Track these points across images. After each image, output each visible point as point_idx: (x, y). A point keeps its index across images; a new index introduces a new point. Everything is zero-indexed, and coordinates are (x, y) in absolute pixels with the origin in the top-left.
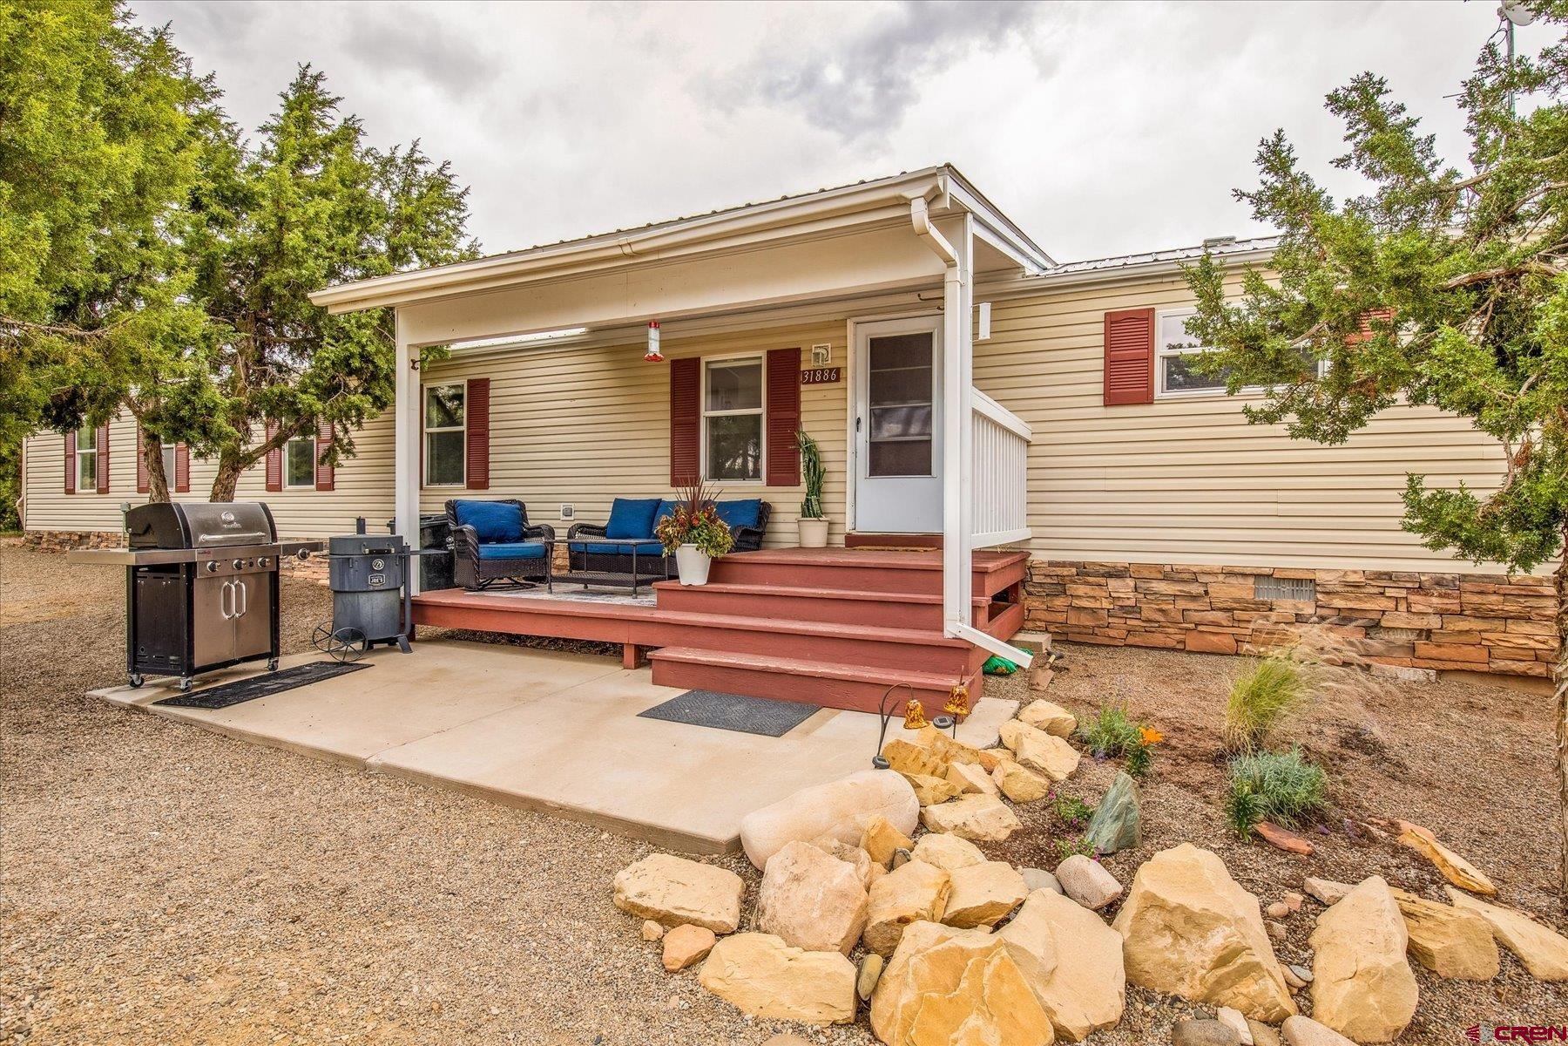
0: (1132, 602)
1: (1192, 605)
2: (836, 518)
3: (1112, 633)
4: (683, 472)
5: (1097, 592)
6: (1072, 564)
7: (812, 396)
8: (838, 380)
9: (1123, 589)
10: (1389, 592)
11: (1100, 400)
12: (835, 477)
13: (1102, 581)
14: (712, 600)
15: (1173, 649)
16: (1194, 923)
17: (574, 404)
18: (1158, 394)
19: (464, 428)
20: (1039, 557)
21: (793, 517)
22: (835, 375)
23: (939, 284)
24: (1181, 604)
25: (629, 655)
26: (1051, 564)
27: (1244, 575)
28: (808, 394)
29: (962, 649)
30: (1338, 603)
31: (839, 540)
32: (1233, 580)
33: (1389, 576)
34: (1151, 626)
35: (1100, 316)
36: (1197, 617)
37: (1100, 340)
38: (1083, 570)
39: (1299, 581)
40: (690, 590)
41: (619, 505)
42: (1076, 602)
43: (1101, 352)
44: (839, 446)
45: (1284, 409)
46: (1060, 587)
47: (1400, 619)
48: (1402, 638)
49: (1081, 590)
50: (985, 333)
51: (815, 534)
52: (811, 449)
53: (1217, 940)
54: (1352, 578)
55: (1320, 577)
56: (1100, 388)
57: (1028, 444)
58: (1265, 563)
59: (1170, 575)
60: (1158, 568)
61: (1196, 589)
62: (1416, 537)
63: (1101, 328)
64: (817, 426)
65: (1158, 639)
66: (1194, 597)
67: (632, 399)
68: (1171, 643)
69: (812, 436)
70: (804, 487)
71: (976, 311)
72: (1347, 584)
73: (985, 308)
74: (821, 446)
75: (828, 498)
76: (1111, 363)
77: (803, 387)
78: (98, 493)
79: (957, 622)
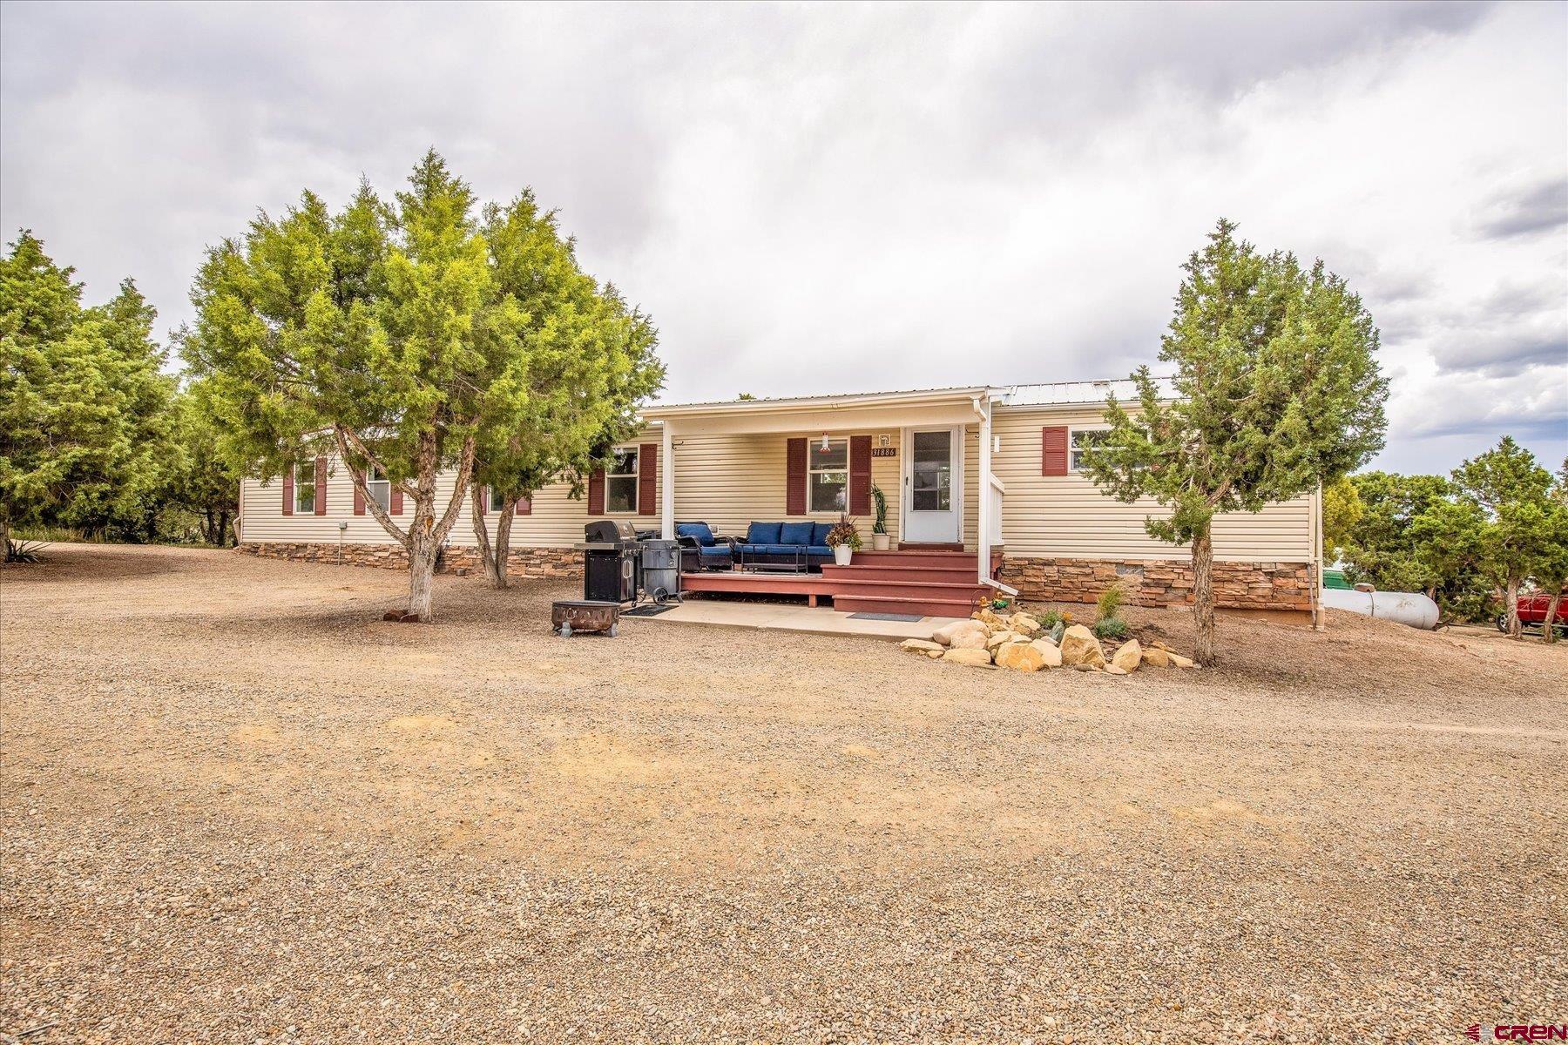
0: (1056, 578)
1: (1085, 579)
2: (894, 534)
3: (1046, 595)
4: (795, 506)
5: (1038, 573)
6: (1026, 559)
7: (878, 464)
8: (894, 455)
9: (1052, 571)
10: (1176, 570)
11: (1040, 473)
12: (892, 510)
13: (1041, 567)
14: (855, 573)
15: (1077, 602)
16: (1081, 642)
17: (718, 462)
18: (1069, 470)
19: (637, 475)
20: (1007, 555)
21: (869, 534)
22: (892, 452)
23: (977, 426)
24: (1081, 579)
25: (813, 601)
26: (1014, 559)
27: (1110, 563)
28: (876, 462)
29: (987, 589)
30: (1153, 576)
31: (895, 546)
32: (1105, 566)
33: (1175, 562)
34: (1069, 591)
35: (1040, 428)
36: (1088, 585)
37: (1041, 441)
38: (1031, 561)
39: (1136, 566)
40: (842, 568)
41: (754, 527)
42: (1028, 579)
43: (1041, 447)
44: (895, 493)
45: (1114, 491)
46: (1020, 571)
47: (1179, 583)
48: (1181, 593)
49: (1031, 572)
50: (997, 449)
51: (883, 544)
52: (879, 495)
53: (1087, 646)
54: (1159, 564)
55: (1145, 564)
56: (1040, 466)
57: (1003, 494)
58: (1120, 558)
59: (1075, 564)
60: (1070, 560)
61: (1088, 571)
62: (1149, 536)
63: (1041, 435)
64: (882, 481)
65: (1069, 597)
66: (1087, 575)
67: (757, 461)
68: (1075, 598)
69: (879, 487)
70: (874, 516)
71: (993, 439)
72: (1158, 567)
73: (997, 438)
74: (884, 493)
75: (887, 522)
76: (1046, 452)
77: (873, 458)
78: (316, 514)
79: (984, 577)
